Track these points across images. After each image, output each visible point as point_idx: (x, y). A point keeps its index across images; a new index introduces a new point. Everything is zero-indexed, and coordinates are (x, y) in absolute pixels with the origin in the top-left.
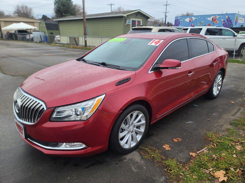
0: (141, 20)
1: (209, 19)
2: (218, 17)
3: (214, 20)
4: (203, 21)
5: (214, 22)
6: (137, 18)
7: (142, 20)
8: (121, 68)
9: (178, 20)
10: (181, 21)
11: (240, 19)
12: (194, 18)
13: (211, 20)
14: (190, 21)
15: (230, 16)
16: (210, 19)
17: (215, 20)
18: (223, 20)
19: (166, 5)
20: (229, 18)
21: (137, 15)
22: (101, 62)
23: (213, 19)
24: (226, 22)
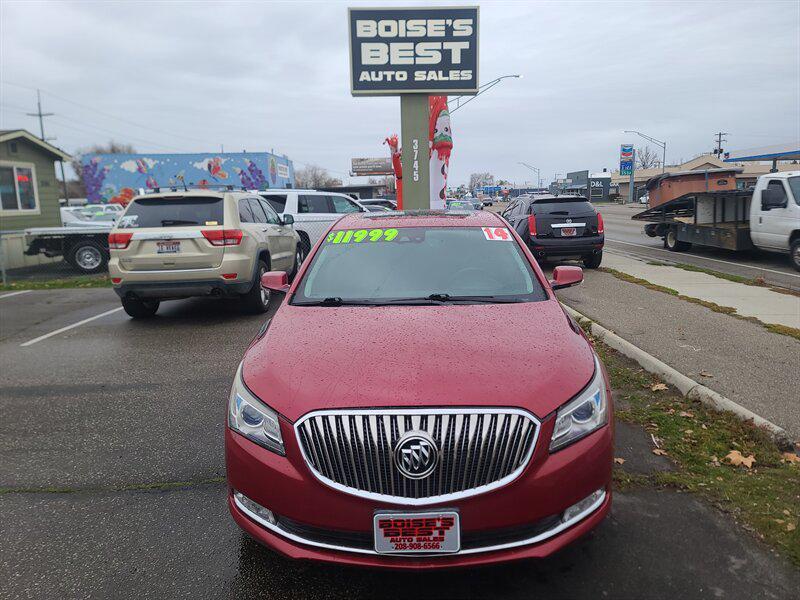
0: (32, 167)
1: (198, 165)
2: (223, 161)
3: (213, 169)
4: (183, 171)
5: (216, 175)
6: (18, 159)
7: (36, 167)
8: (495, 299)
9: (96, 165)
10: (107, 167)
11: (280, 168)
12: (151, 164)
13: (206, 169)
14: (140, 169)
15: (255, 160)
16: (203, 165)
17: (217, 169)
18: (238, 170)
19: (40, 115)
20: (253, 165)
21: (15, 150)
22: (427, 295)
23: (209, 166)
24: (249, 174)
